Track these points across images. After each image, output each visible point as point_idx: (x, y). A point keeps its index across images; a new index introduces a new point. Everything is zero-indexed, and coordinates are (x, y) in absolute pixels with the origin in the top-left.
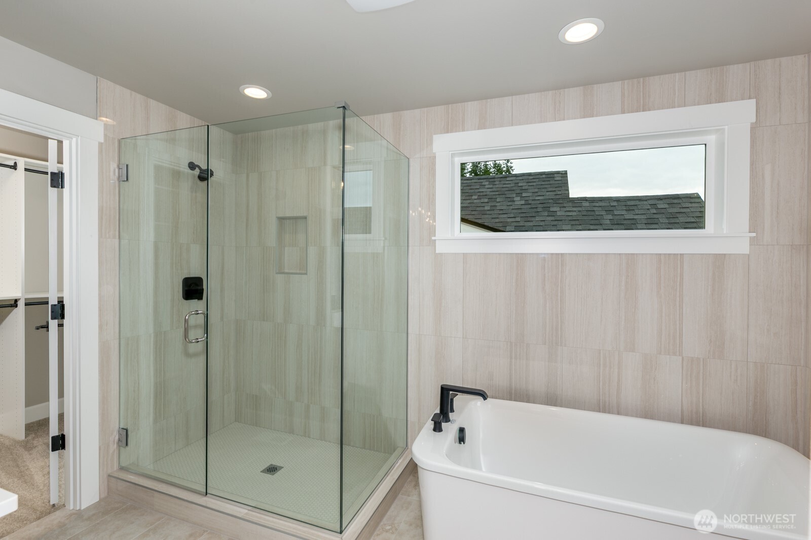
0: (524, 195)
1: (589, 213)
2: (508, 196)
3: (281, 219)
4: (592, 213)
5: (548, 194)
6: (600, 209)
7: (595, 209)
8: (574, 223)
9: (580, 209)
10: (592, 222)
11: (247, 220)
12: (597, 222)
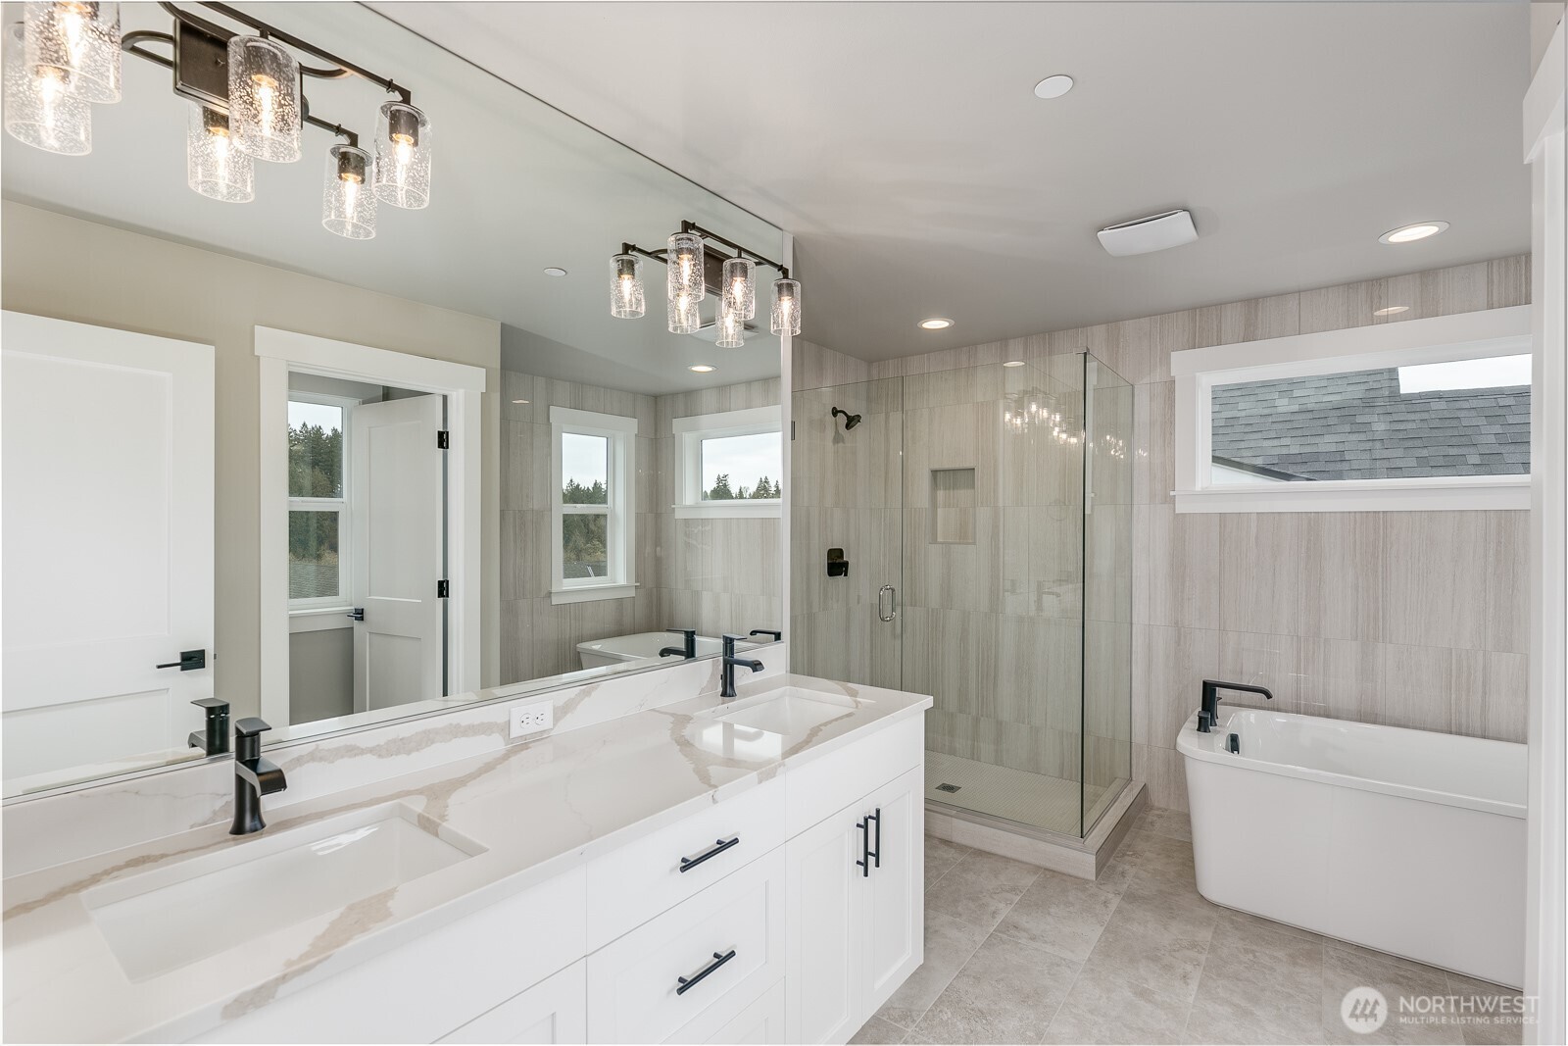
0: (1296, 393)
1: (1447, 423)
2: (1260, 397)
3: (935, 472)
4: (1455, 423)
5: (1350, 388)
6: (1473, 413)
7: (1461, 414)
8: (1410, 444)
9: (1425, 416)
10: (1454, 441)
11: (886, 473)
12: (1464, 440)
